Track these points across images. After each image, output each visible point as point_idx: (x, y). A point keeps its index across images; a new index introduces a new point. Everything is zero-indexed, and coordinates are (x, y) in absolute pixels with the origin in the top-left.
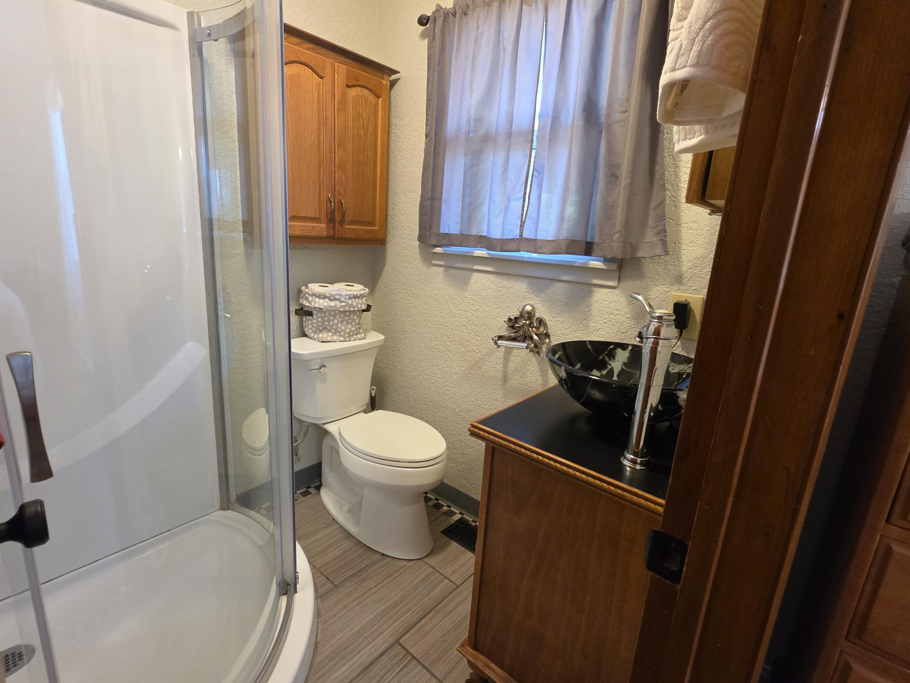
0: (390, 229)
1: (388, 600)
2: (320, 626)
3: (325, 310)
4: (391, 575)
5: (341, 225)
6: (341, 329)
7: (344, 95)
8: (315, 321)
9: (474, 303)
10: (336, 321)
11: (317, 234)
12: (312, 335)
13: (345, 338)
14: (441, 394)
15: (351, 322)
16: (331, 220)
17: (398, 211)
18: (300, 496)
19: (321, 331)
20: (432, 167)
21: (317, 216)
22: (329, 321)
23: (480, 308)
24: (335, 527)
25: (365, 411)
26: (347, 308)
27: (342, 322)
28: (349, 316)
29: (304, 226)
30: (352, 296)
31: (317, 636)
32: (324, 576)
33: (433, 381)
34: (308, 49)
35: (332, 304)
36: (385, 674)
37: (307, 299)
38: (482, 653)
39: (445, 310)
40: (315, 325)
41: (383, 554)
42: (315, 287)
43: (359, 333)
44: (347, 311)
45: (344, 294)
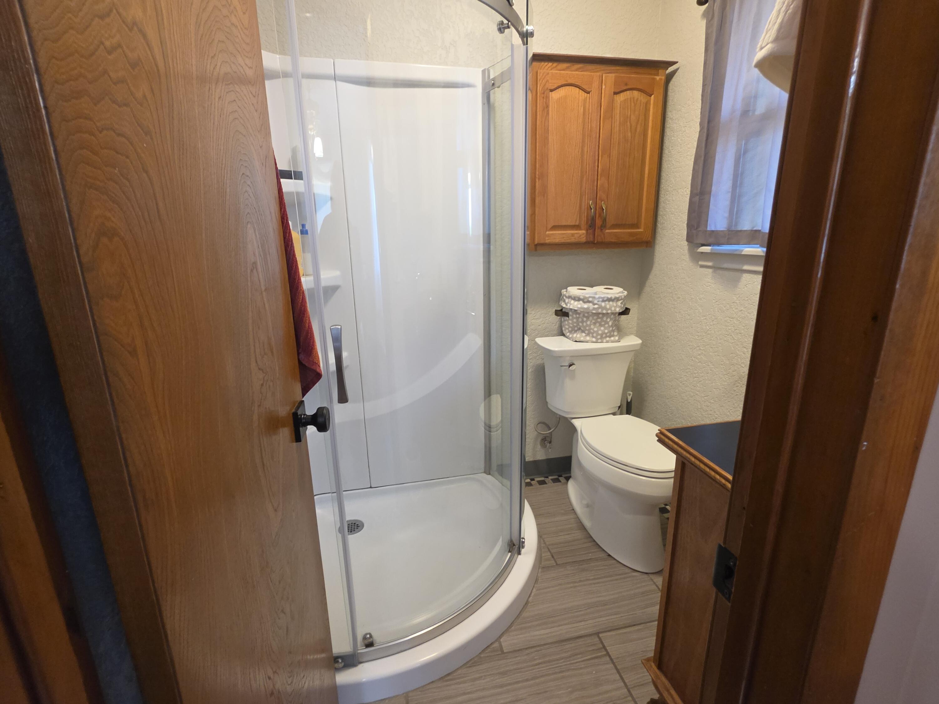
0: (659, 229)
1: (600, 596)
2: (534, 590)
3: (579, 312)
4: (611, 576)
5: (601, 230)
6: (593, 330)
7: (611, 103)
8: (570, 322)
9: (742, 309)
10: (589, 323)
11: (576, 241)
12: (568, 334)
13: (598, 339)
14: (700, 409)
15: (605, 324)
16: (591, 225)
17: (669, 210)
18: (551, 481)
19: (576, 331)
20: (702, 158)
21: (577, 224)
22: (583, 322)
23: (749, 315)
24: (572, 516)
25: (614, 414)
26: (600, 311)
27: (595, 323)
28: (602, 318)
29: (564, 234)
30: (605, 299)
31: (529, 596)
32: (550, 552)
33: (692, 394)
34: (576, 70)
35: (586, 306)
36: (576, 655)
37: (564, 301)
38: (666, 676)
39: (710, 316)
40: (571, 326)
41: (609, 555)
42: (573, 291)
43: (613, 336)
44: (600, 314)
45: (597, 296)
